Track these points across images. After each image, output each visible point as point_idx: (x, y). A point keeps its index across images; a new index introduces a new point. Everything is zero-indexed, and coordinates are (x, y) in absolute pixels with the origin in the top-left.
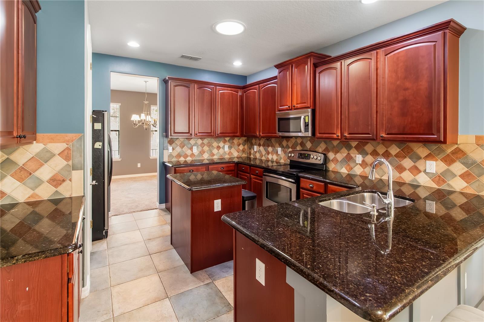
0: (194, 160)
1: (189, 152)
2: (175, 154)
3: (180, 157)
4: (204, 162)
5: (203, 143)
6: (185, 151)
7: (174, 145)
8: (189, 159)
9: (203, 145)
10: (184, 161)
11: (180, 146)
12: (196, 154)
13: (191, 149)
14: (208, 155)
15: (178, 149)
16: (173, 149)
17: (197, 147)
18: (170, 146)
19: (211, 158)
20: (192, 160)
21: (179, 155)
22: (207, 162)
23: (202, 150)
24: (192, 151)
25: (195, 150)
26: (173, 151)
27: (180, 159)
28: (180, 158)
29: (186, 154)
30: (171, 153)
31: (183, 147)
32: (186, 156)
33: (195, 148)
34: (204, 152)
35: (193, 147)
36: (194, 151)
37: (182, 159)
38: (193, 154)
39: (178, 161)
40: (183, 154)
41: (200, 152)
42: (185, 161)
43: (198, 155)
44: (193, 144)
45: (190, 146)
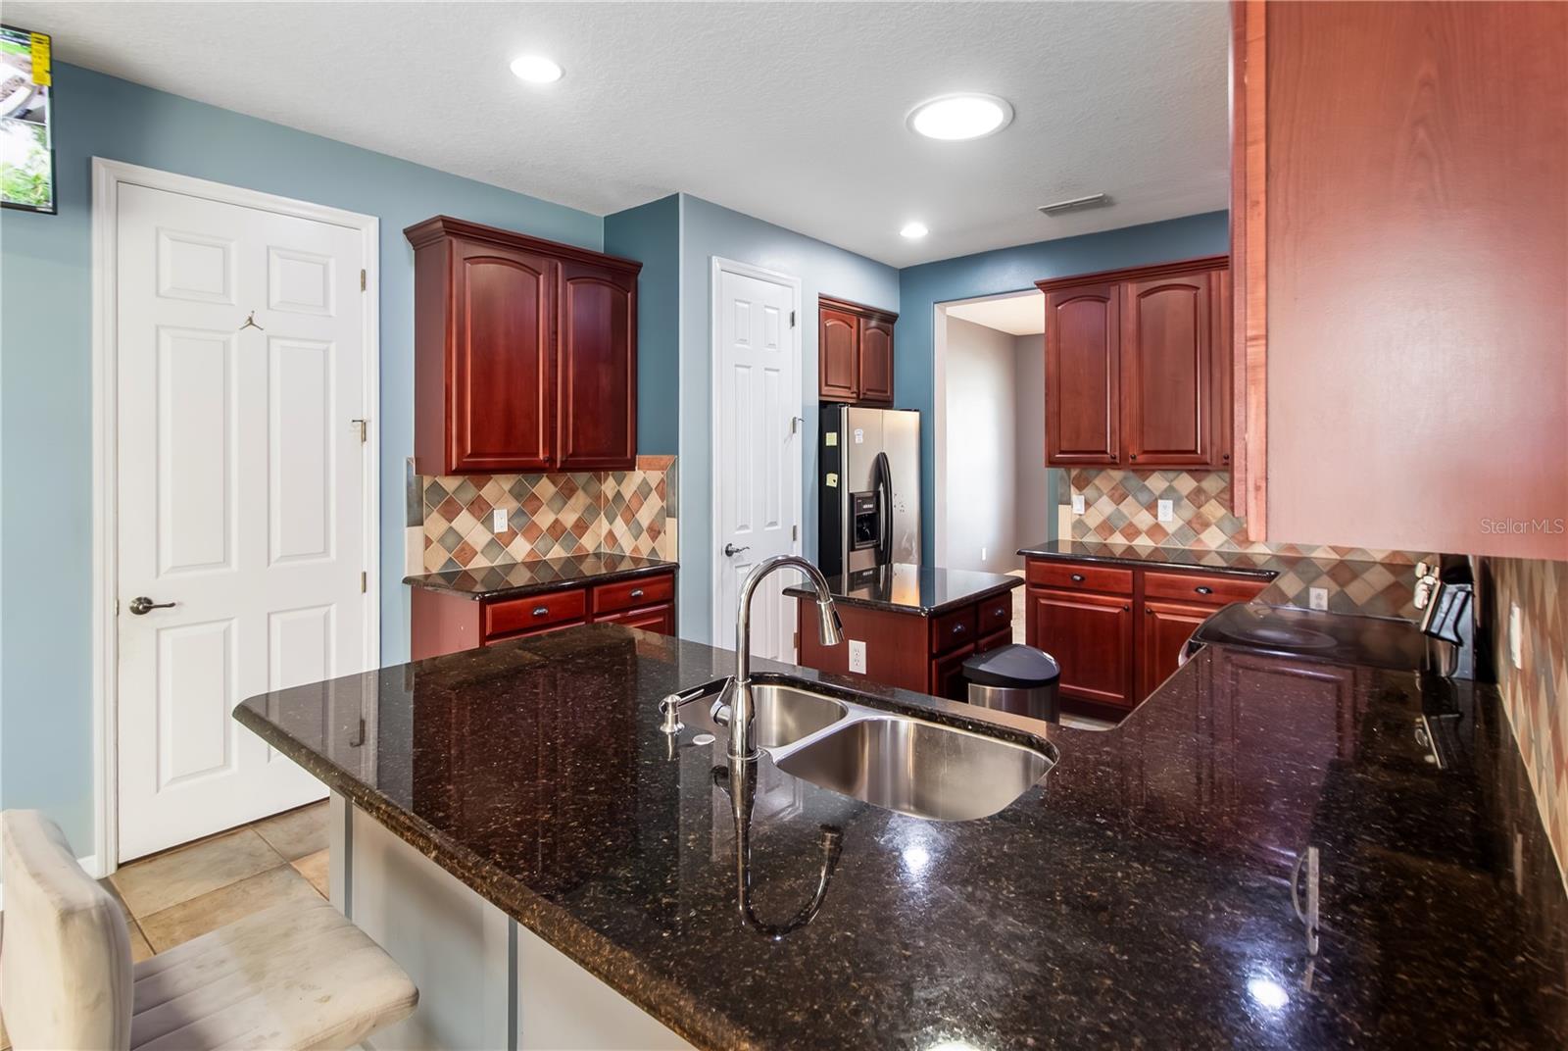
0: (1164, 549)
1: (1144, 519)
2: (1094, 519)
3: (1112, 532)
4: (1206, 561)
5: (1199, 491)
6: (1128, 515)
7: (1089, 491)
8: (1144, 544)
9: (1197, 497)
10: (1124, 548)
11: (1111, 497)
12: (1171, 529)
13: (1152, 507)
14: (1225, 538)
15: (1105, 507)
16: (1088, 504)
17: (1174, 505)
18: (1078, 492)
19: (1236, 549)
20: (1156, 549)
21: (1107, 527)
22: (1220, 563)
23: (1199, 516)
24: (1156, 517)
25: (1166, 513)
26: (1086, 510)
27: (1110, 541)
28: (1111, 535)
29: (1131, 523)
30: (1080, 515)
31: (1123, 497)
32: (1132, 532)
33: (1165, 507)
34: (1206, 525)
35: (1159, 501)
36: (1161, 518)
37: (1118, 540)
38: (1156, 530)
39: (1105, 545)
40: (1122, 525)
41: (1189, 523)
42: (1130, 548)
43: (1179, 534)
44: (1157, 493)
45: (1144, 497)
